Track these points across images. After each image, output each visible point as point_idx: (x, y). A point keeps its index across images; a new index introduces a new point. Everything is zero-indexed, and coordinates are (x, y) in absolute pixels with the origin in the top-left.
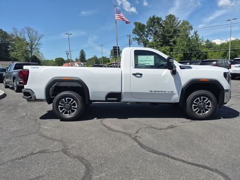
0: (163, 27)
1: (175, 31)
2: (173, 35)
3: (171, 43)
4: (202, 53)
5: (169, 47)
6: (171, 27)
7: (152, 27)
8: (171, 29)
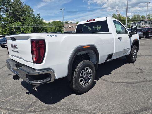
0: (13, 7)
1: (23, 12)
2: (22, 14)
3: (22, 20)
4: (44, 27)
5: (21, 23)
6: (20, 8)
7: (3, 5)
8: (19, 10)
